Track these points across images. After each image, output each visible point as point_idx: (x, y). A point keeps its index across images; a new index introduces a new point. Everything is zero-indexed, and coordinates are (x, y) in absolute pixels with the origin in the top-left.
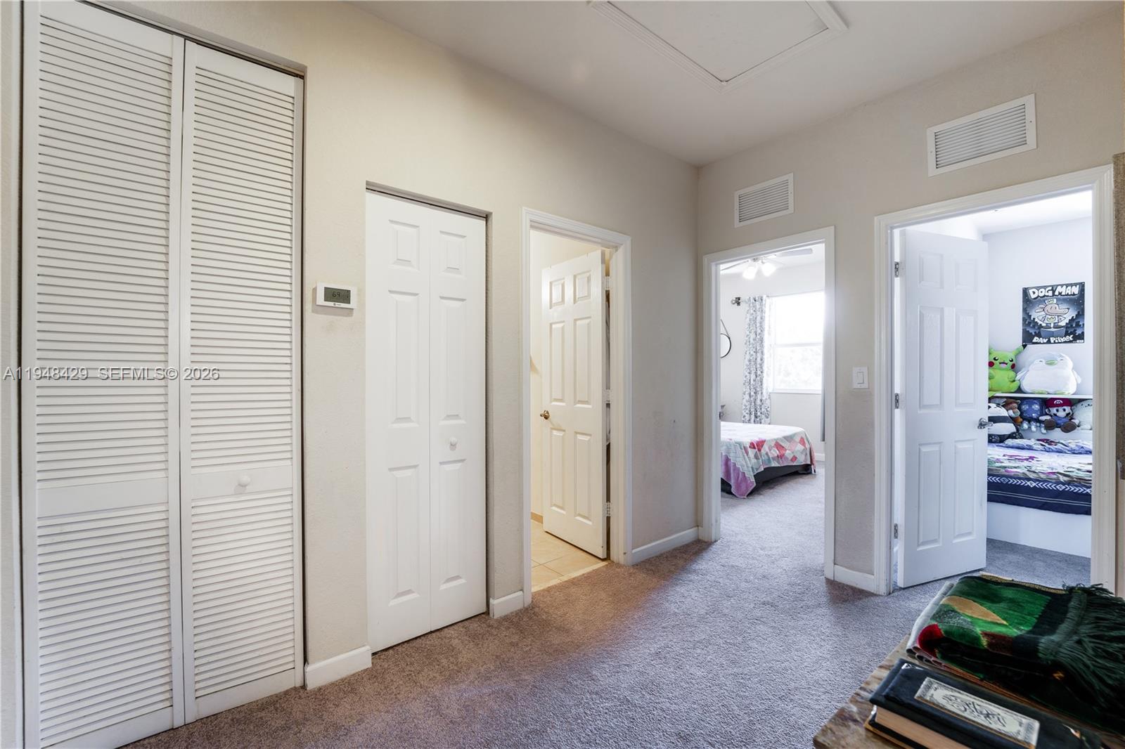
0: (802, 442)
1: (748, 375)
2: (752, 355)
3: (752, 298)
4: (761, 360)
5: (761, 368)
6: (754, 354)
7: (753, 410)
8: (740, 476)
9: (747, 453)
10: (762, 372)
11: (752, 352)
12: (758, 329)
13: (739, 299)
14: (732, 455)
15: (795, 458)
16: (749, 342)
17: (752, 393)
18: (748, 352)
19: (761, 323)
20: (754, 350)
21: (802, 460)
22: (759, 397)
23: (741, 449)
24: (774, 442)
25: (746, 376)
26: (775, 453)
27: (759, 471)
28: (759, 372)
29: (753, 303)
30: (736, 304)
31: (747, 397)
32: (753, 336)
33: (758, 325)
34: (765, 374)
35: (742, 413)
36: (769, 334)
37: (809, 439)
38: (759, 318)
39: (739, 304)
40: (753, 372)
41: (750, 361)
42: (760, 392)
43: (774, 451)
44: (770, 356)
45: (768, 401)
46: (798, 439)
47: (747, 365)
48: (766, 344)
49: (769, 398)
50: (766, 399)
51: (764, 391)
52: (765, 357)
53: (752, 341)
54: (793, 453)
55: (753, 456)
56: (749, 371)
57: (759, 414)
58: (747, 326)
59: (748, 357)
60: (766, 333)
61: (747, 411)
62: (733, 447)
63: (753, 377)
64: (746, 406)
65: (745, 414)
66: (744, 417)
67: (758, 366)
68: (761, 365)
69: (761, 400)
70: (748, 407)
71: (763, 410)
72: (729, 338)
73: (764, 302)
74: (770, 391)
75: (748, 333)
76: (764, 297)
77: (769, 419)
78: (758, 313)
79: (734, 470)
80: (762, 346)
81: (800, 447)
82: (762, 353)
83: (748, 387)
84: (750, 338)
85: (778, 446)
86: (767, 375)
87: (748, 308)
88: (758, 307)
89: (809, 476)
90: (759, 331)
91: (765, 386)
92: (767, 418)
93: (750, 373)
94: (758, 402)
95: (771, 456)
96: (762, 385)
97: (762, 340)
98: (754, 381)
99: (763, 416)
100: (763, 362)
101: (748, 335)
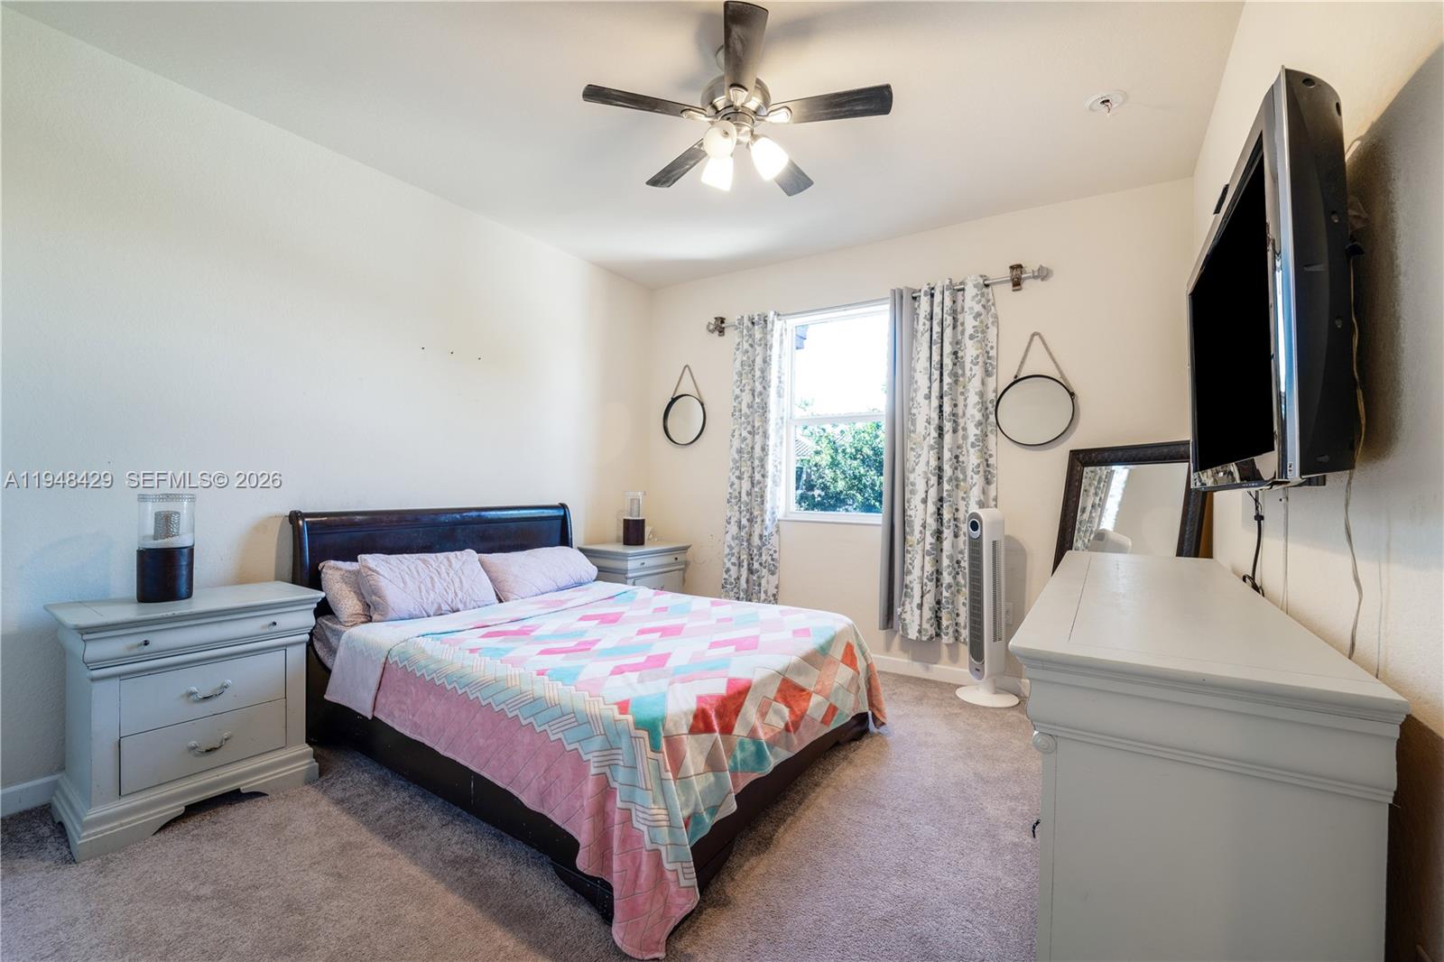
0: (849, 658)
1: (736, 481)
2: (745, 439)
3: (746, 320)
4: (763, 449)
5: (763, 466)
6: (749, 436)
7: (744, 557)
8: (646, 869)
9: (677, 762)
10: (763, 476)
11: (745, 434)
12: (757, 384)
13: (722, 320)
14: (621, 775)
15: (832, 710)
16: (740, 411)
17: (744, 522)
18: (737, 434)
19: (763, 371)
20: (749, 428)
21: (849, 707)
22: (757, 529)
23: (655, 748)
24: (777, 684)
25: (732, 485)
26: (780, 716)
27: (720, 815)
28: (758, 477)
29: (748, 330)
30: (717, 333)
31: (734, 529)
32: (746, 398)
33: (758, 374)
34: (769, 482)
35: (725, 564)
36: (780, 395)
37: (865, 645)
38: (759, 361)
39: (722, 331)
40: (746, 476)
41: (740, 451)
42: (759, 520)
43: (778, 712)
44: (781, 443)
45: (774, 540)
46: (838, 652)
47: (735, 461)
48: (773, 415)
49: (777, 531)
50: (771, 534)
51: (768, 517)
52: (771, 442)
53: (745, 409)
54: (827, 698)
55: (701, 763)
56: (737, 473)
57: (756, 565)
58: (736, 377)
59: (736, 443)
60: (773, 391)
61: (734, 560)
62: (624, 743)
63: (746, 485)
64: (730, 547)
65: (729, 565)
66: (728, 571)
67: (757, 462)
68: (762, 460)
69: (761, 537)
70: (735, 551)
71: (764, 558)
72: (702, 405)
73: (769, 326)
74: (779, 515)
75: (737, 391)
76: (771, 314)
77: (776, 576)
78: (759, 349)
79: (624, 841)
80: (765, 420)
81: (843, 674)
82: (765, 435)
83: (736, 508)
84: (740, 403)
85: (790, 691)
86: (774, 482)
87: (737, 340)
88: (758, 336)
89: (866, 741)
90: (759, 388)
91: (768, 506)
92: (773, 574)
93: (739, 478)
94: (756, 541)
95: (763, 735)
96: (763, 503)
97: (764, 408)
98: (749, 494)
99: (765, 572)
100: (767, 455)
101: (737, 397)
